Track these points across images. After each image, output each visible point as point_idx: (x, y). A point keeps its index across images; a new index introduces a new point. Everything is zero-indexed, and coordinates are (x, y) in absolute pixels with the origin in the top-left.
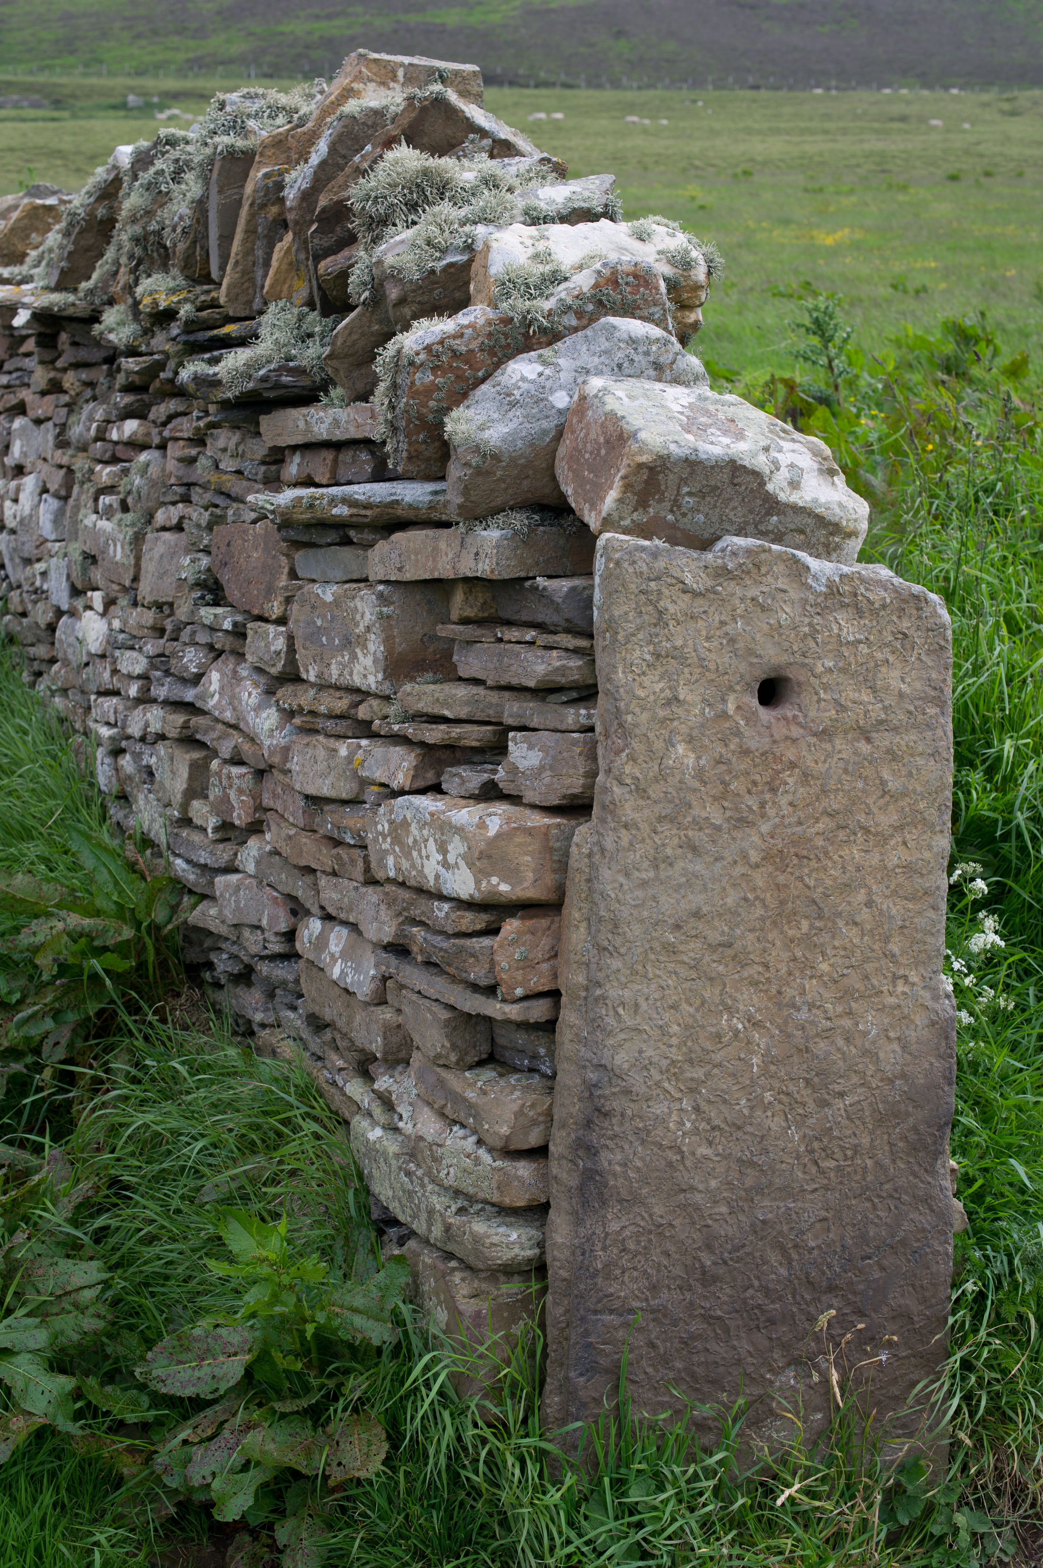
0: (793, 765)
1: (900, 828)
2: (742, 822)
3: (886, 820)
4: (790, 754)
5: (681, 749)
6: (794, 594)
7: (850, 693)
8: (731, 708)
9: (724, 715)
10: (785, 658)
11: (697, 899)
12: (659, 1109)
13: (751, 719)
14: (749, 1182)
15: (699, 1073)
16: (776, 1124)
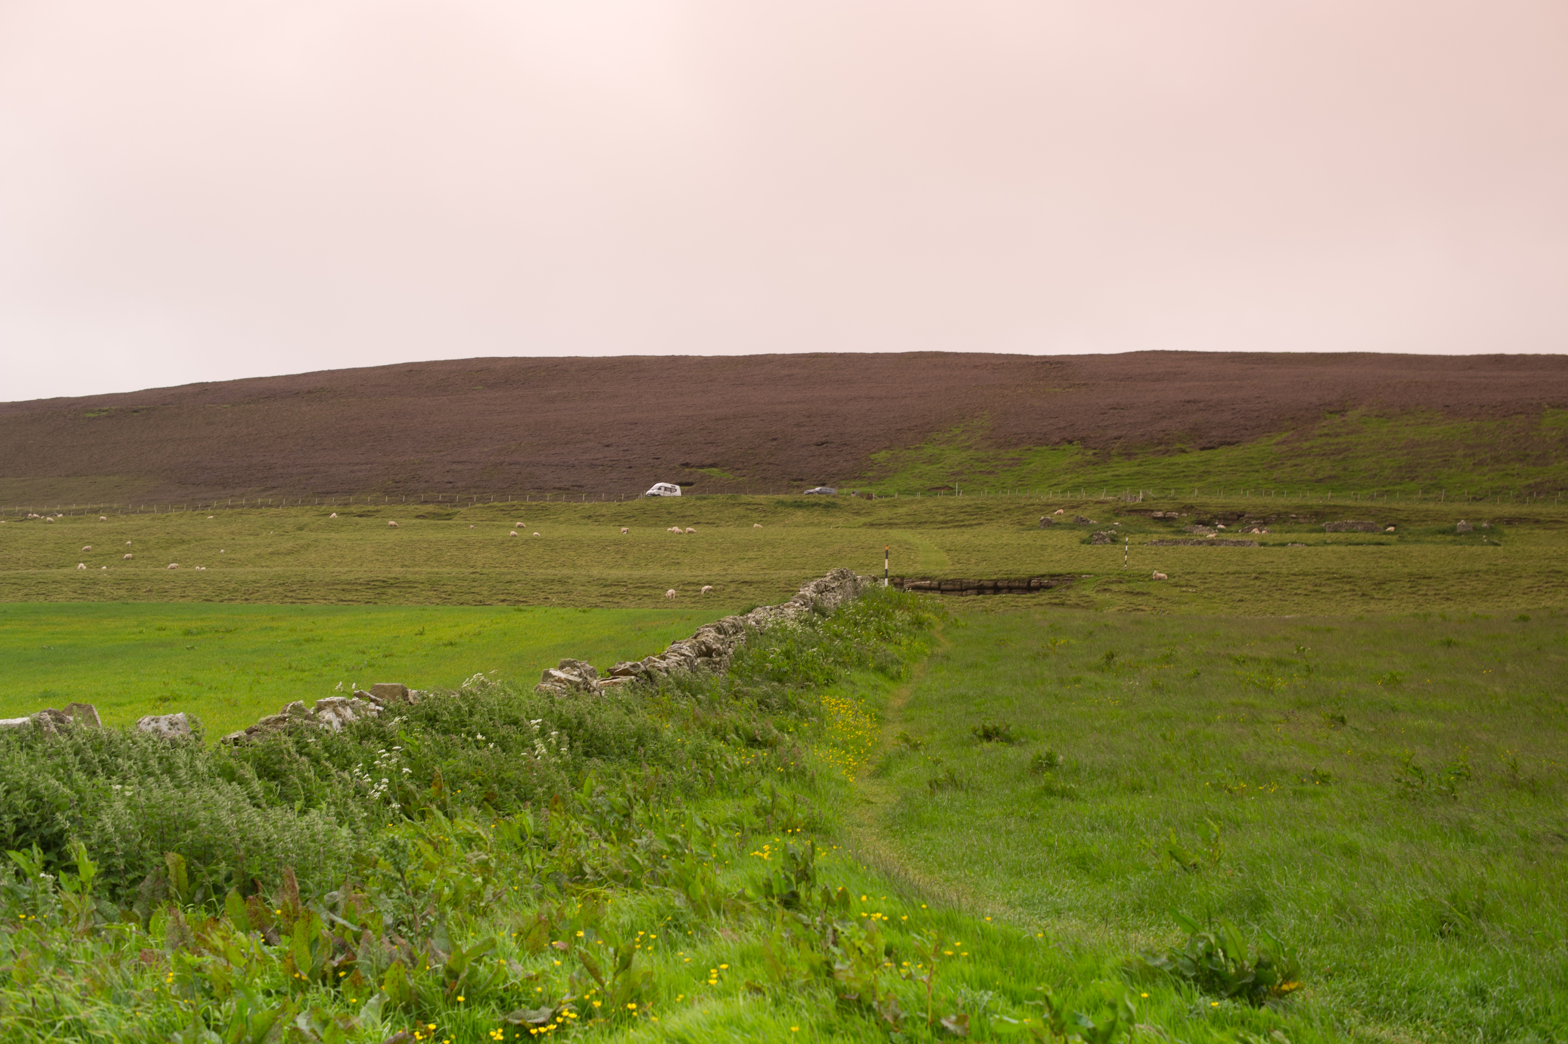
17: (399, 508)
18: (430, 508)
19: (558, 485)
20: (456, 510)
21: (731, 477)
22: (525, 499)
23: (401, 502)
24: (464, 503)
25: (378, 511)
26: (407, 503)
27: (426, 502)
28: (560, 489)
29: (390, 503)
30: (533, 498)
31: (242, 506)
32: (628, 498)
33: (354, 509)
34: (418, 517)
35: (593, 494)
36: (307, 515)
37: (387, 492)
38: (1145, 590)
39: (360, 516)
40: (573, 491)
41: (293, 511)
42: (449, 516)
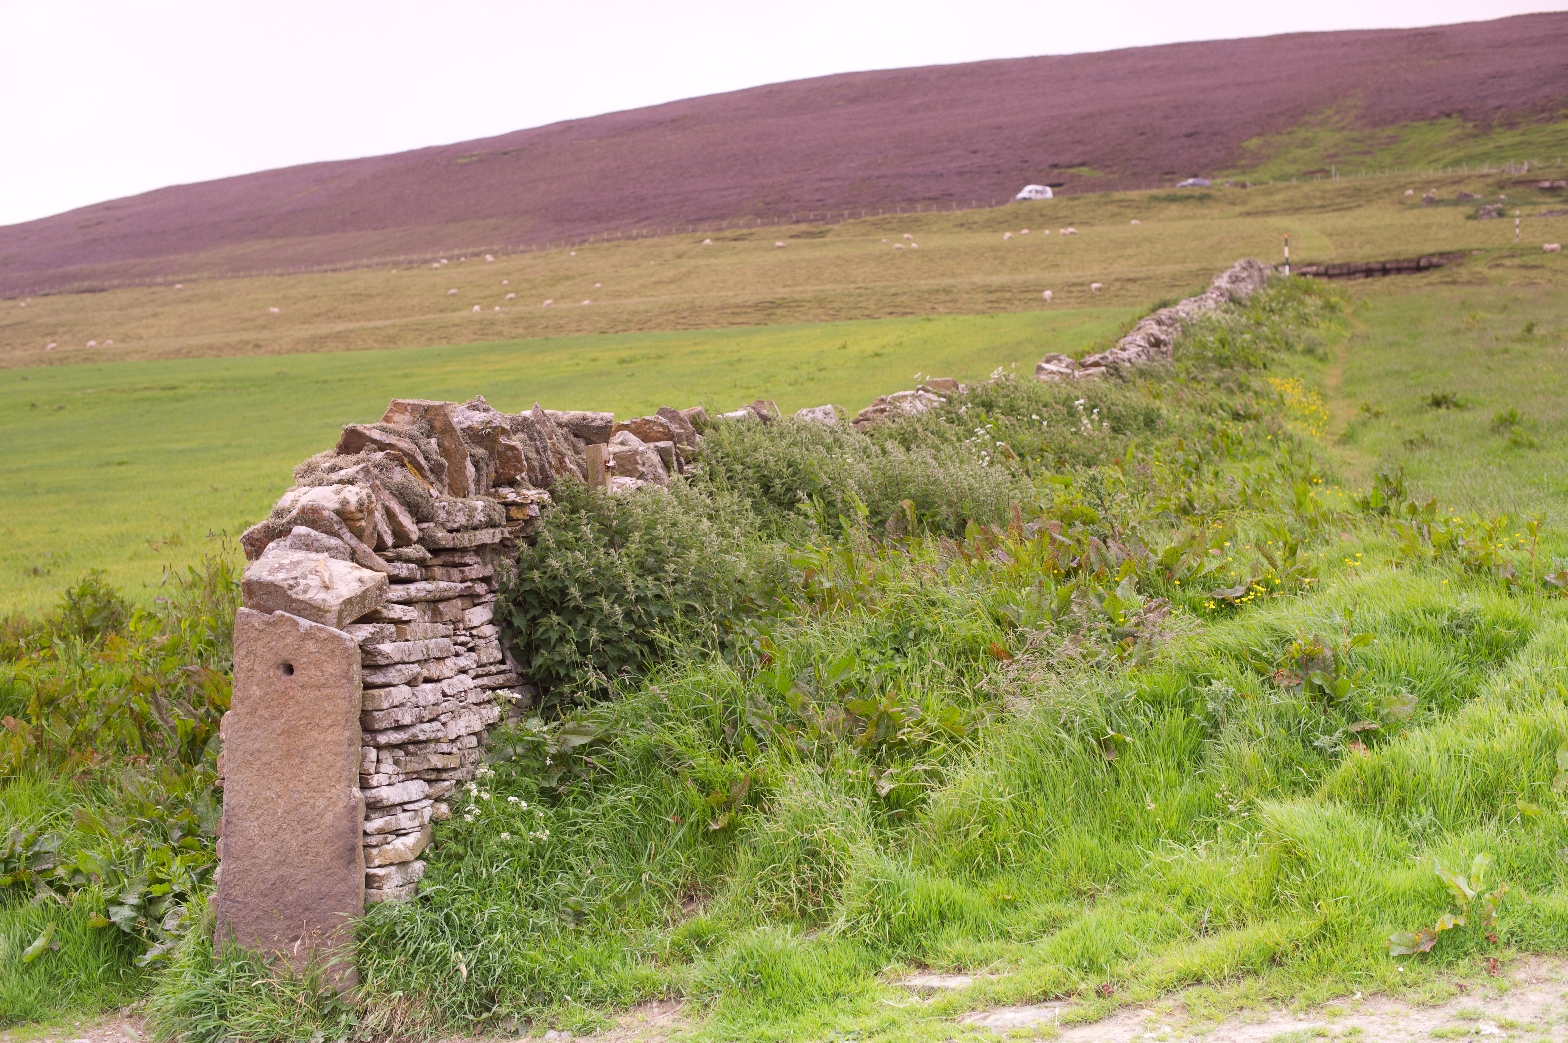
0: (292, 698)
1: (331, 726)
2: (274, 718)
3: (327, 722)
4: (291, 694)
5: (255, 688)
6: (294, 633)
7: (313, 672)
8: (271, 674)
9: (269, 677)
10: (289, 657)
11: (258, 745)
12: (247, 824)
13: (279, 679)
14: (277, 858)
15: (259, 812)
16: (288, 837)
17: (773, 229)
18: (803, 227)
19: (927, 195)
20: (829, 227)
21: (1101, 175)
22: (896, 212)
23: (773, 224)
24: (836, 220)
25: (752, 234)
26: (779, 224)
27: (798, 222)
28: (930, 199)
29: (763, 225)
30: (904, 210)
31: (618, 239)
32: (999, 203)
33: (728, 233)
34: (792, 237)
35: (963, 202)
36: (682, 243)
37: (758, 214)
38: (1539, 263)
39: (735, 240)
40: (943, 200)
41: (669, 240)
42: (822, 234)
